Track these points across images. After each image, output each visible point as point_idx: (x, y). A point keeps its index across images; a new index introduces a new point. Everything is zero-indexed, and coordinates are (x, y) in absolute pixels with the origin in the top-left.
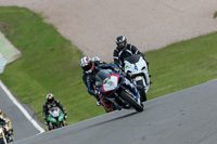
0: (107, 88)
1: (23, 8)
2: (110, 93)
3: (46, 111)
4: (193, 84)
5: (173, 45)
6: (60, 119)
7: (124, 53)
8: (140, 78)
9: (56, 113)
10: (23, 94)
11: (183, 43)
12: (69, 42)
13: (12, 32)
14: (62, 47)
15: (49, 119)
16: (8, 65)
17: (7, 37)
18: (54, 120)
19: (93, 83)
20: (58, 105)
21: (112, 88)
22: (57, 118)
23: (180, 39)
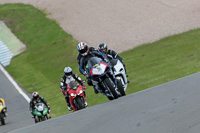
0: (95, 72)
1: (28, 5)
3: (33, 106)
4: (184, 75)
5: (166, 39)
6: (45, 112)
8: (119, 78)
9: (41, 107)
10: (27, 84)
11: (176, 37)
12: (71, 36)
13: (18, 27)
14: (64, 41)
15: (36, 113)
17: (13, 32)
18: (39, 114)
20: (42, 101)
22: (42, 112)
23: (173, 33)
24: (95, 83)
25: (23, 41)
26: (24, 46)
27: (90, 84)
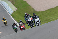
0: (29, 20)
2: (29, 22)
3: (13, 26)
7: (35, 17)
8: (38, 22)
13: (15, 3)
16: (13, 12)
17: (13, 5)
19: (26, 18)
21: (30, 21)
24: (28, 23)
25: (16, 7)
26: (17, 9)
27: (27, 23)
